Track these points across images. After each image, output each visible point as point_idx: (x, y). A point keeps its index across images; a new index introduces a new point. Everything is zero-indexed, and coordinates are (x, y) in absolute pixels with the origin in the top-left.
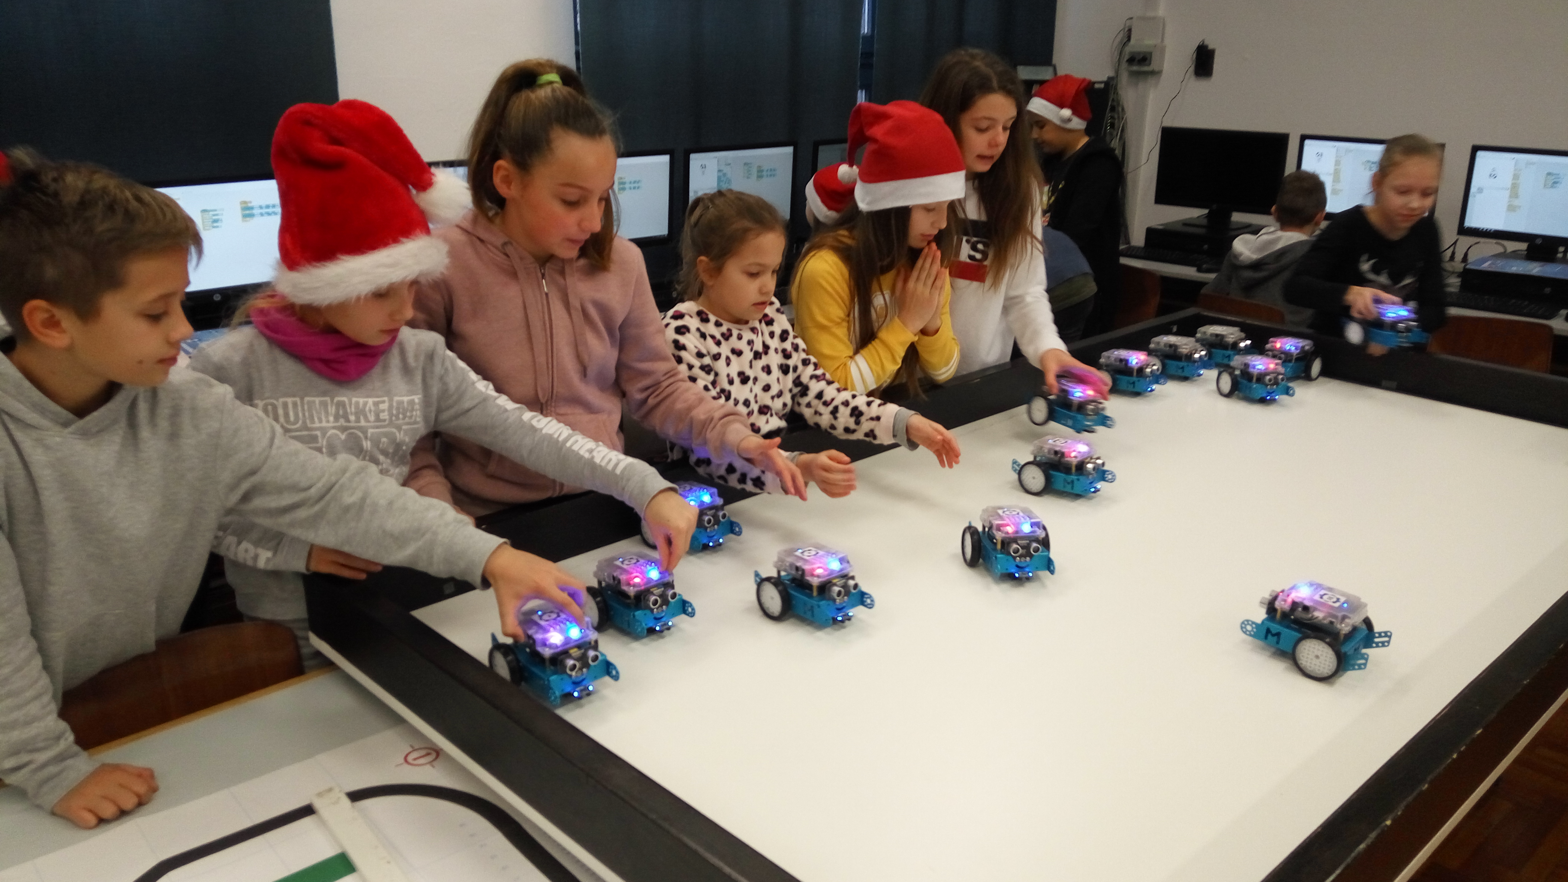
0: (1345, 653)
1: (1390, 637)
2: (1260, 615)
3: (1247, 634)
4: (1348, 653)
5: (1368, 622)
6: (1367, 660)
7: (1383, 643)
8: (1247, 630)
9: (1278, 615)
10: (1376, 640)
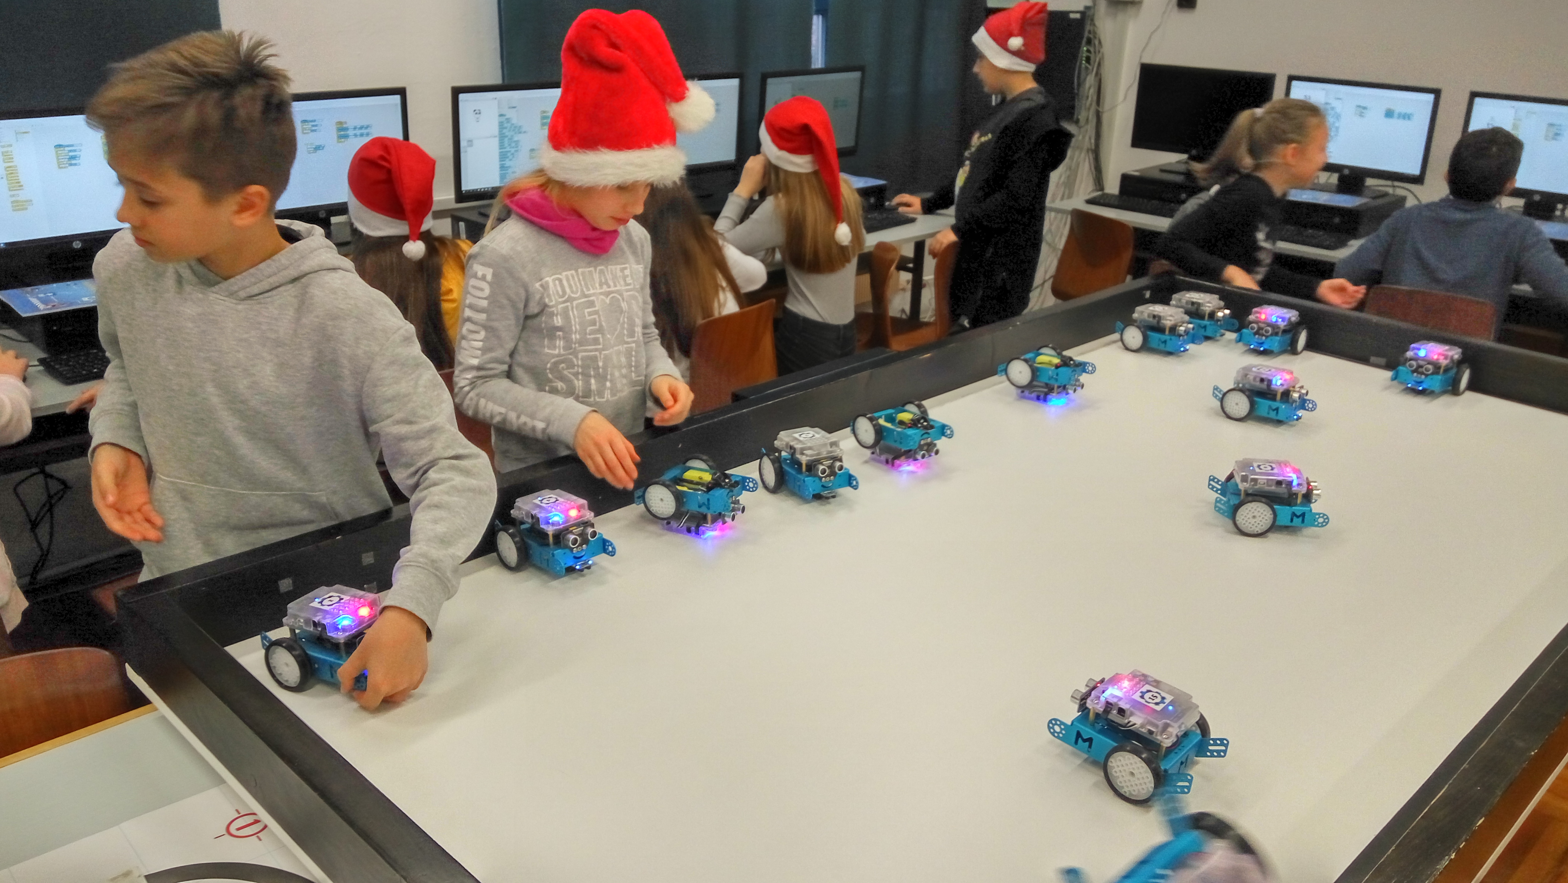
0: (1166, 771)
1: (1226, 746)
2: (1070, 713)
3: (1054, 736)
4: (1170, 772)
5: (1202, 725)
6: (1190, 781)
7: (1218, 752)
8: (1055, 731)
9: (1091, 715)
10: (1210, 748)
